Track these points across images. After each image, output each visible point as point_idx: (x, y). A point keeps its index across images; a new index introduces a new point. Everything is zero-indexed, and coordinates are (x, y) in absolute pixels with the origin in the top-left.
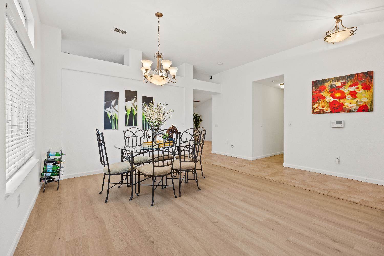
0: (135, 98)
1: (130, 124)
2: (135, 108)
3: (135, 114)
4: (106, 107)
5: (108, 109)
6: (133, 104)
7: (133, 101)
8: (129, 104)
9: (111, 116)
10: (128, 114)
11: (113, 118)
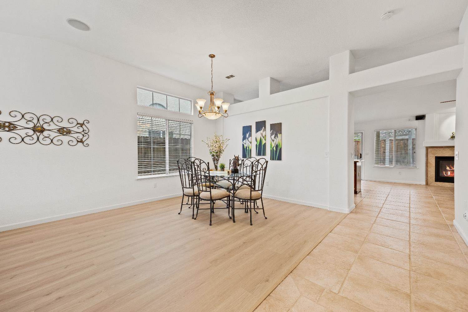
0: (263, 128)
1: (259, 154)
2: (264, 137)
3: (263, 144)
4: (243, 140)
5: (244, 141)
6: (262, 134)
7: (262, 131)
8: (259, 135)
9: (246, 147)
10: (258, 145)
11: (248, 148)
